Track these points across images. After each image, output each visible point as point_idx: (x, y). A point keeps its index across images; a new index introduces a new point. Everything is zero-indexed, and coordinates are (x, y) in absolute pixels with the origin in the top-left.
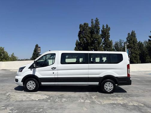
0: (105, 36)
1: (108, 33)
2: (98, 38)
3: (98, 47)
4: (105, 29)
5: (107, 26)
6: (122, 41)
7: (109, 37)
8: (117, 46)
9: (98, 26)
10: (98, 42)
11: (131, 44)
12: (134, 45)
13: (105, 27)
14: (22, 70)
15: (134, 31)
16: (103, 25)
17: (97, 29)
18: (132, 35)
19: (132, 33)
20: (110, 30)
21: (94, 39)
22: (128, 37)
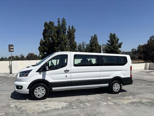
0: (71, 37)
1: (74, 35)
2: (65, 39)
3: (65, 48)
4: (71, 31)
5: (73, 27)
6: (85, 44)
7: (74, 39)
8: (81, 48)
9: (65, 26)
10: (65, 42)
11: (94, 46)
12: (96, 47)
13: (71, 28)
14: (28, 74)
15: (96, 35)
16: (69, 26)
17: (63, 29)
18: (94, 38)
19: (94, 36)
20: (75, 32)
21: (61, 39)
22: (91, 40)
